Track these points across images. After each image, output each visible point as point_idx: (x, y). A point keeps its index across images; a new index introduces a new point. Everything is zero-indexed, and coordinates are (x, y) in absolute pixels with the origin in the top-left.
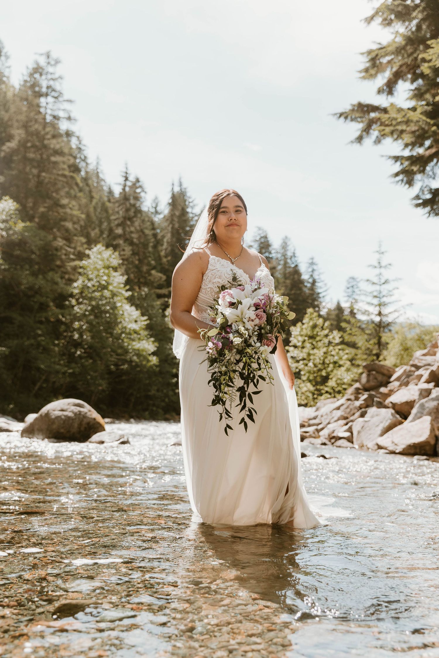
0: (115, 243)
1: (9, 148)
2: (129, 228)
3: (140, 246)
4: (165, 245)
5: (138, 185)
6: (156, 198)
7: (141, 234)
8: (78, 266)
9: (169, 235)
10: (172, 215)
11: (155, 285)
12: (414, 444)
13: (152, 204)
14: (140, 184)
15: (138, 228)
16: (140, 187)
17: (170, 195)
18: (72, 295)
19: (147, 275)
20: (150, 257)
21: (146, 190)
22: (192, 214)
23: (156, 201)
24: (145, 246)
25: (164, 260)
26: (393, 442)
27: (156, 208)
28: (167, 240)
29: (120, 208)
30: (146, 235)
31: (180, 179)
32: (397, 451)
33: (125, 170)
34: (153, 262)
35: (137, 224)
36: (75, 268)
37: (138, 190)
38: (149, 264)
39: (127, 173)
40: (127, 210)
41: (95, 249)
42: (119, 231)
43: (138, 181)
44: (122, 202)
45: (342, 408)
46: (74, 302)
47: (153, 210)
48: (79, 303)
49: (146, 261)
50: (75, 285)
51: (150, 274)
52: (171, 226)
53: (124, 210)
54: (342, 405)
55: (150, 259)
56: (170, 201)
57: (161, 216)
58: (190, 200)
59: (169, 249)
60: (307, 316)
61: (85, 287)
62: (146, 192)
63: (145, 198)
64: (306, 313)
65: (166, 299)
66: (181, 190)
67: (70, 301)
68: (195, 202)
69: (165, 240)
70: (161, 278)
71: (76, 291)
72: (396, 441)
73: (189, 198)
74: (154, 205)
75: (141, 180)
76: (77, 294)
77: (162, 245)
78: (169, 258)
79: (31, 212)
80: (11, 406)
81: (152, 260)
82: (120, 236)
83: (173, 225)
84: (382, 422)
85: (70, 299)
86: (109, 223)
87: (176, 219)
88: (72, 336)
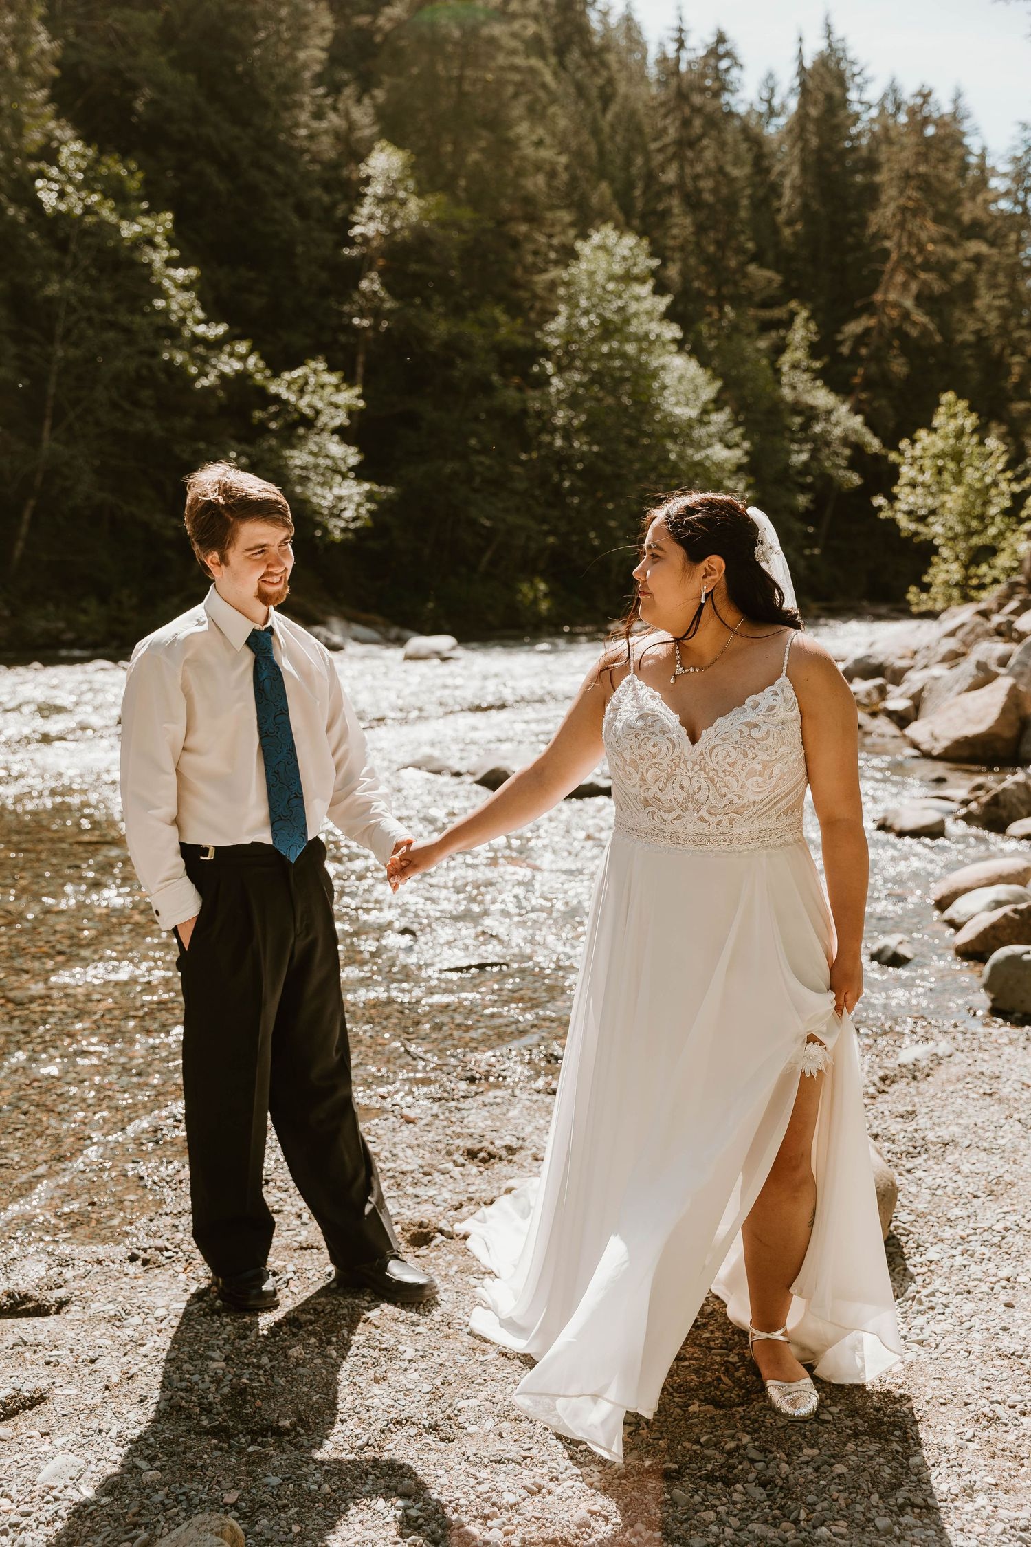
0: (661, 207)
1: (390, 19)
2: (692, 166)
3: (719, 207)
4: (787, 195)
5: (721, 50)
6: (771, 76)
7: (720, 178)
8: (559, 281)
9: (796, 170)
10: (802, 116)
11: (757, 299)
12: (966, 738)
13: (759, 93)
14: (728, 46)
15: (713, 165)
16: (728, 54)
17: (793, 68)
18: (547, 353)
19: (738, 277)
20: (743, 232)
21: (741, 61)
22: (862, 103)
23: (771, 83)
24: (731, 205)
25: (787, 232)
26: (932, 735)
27: (769, 101)
28: (793, 181)
29: (668, 121)
30: (731, 181)
31: (827, 18)
32: (935, 753)
33: (676, 23)
34: (750, 245)
35: (708, 154)
36: (553, 286)
37: (724, 64)
38: (740, 250)
39: (681, 30)
40: (686, 123)
41: (596, 238)
42: (670, 176)
43: (721, 39)
44: (672, 104)
45: (960, 634)
46: (550, 367)
47: (763, 108)
48: (560, 370)
49: (733, 244)
50: (552, 326)
51: (745, 275)
52: (800, 145)
53: (677, 123)
54: (962, 625)
55: (742, 238)
56: (797, 82)
57: (782, 121)
58: (856, 69)
59: (798, 202)
60: (942, 410)
61: (573, 331)
62: (741, 66)
63: (739, 80)
64: (938, 405)
65: (782, 333)
66: (830, 46)
67: (542, 366)
68: (867, 73)
69: (787, 182)
70: (770, 281)
71: (555, 342)
72: (937, 732)
73: (853, 63)
74: (765, 95)
75: (729, 35)
76: (557, 348)
77: (780, 196)
78: (799, 227)
79: (450, 166)
80: (431, 605)
81: (749, 239)
82: (669, 189)
83: (806, 141)
84: (957, 682)
85: (542, 360)
86: (648, 160)
87: (811, 127)
88: (551, 444)
